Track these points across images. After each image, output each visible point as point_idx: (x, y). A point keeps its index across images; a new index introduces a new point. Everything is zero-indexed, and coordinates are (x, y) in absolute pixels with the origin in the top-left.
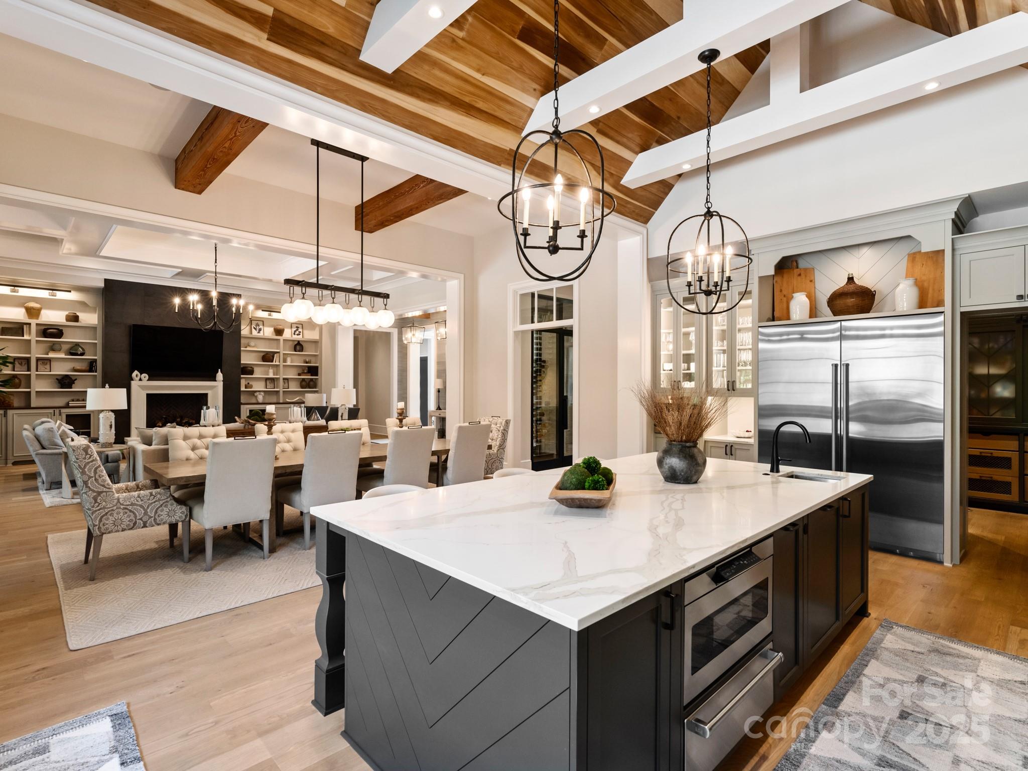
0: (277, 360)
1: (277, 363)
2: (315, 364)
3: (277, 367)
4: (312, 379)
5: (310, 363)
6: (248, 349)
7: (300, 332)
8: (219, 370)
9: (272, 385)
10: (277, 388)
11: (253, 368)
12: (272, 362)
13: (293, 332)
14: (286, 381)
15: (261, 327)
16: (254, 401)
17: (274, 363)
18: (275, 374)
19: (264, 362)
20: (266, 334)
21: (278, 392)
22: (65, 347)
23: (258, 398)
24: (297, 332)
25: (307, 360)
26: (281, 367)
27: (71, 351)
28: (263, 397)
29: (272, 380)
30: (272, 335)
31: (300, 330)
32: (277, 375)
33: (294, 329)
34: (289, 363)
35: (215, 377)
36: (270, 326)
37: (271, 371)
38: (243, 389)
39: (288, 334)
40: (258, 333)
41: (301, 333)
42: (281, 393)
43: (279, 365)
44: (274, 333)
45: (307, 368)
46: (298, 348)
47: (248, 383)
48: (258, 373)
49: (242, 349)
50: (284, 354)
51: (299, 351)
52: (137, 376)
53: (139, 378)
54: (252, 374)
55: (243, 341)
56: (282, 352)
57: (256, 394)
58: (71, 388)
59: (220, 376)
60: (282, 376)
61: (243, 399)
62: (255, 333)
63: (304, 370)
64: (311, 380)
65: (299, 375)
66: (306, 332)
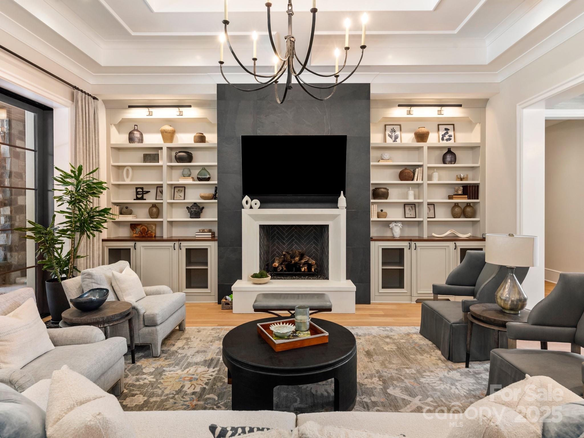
0: (420, 177)
1: (419, 181)
2: (473, 180)
3: (418, 187)
4: (470, 203)
5: (467, 180)
6: (382, 163)
7: (450, 136)
8: (342, 192)
9: (413, 214)
10: (419, 217)
11: (388, 190)
12: (413, 180)
13: (441, 137)
14: (432, 207)
15: (398, 133)
16: (388, 234)
17: (415, 182)
18: (417, 197)
19: (401, 180)
20: (403, 142)
21: (420, 223)
22: (195, 173)
23: (394, 232)
24: (447, 137)
25: (462, 176)
26: (425, 186)
27: (199, 176)
28: (401, 229)
29: (413, 205)
30: (413, 141)
31: (451, 133)
32: (419, 199)
33: (442, 132)
34: (435, 181)
35: (336, 202)
36: (409, 131)
37: (411, 193)
38: (374, 218)
39: (433, 139)
40: (394, 141)
41: (452, 138)
42: (425, 224)
43: (422, 184)
44: (415, 140)
45: (462, 188)
46: (449, 158)
47: (382, 211)
48: (394, 196)
49: (372, 163)
50: (429, 168)
51: (451, 162)
52: (247, 202)
53: (249, 205)
54: (386, 198)
55: (373, 154)
56: (426, 165)
57: (391, 226)
58: (199, 218)
59: (342, 200)
60: (426, 199)
61: (374, 232)
62: (389, 141)
63: (457, 191)
64: (468, 205)
65: (450, 197)
66: (458, 135)
